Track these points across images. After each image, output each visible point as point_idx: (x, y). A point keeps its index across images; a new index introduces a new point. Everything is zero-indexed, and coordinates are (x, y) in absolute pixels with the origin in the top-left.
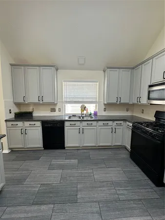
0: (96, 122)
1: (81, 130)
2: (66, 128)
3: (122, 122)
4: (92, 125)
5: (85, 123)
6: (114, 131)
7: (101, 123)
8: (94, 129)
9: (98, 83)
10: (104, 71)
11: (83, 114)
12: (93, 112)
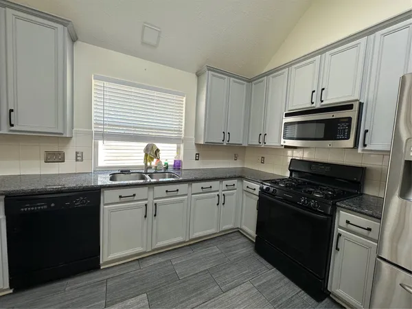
0: (186, 185)
1: (150, 208)
2: (105, 210)
3: (234, 181)
4: (179, 193)
5: (160, 190)
6: (221, 201)
7: (197, 187)
8: (182, 201)
9: (184, 99)
10: (198, 75)
11: (150, 167)
12: (171, 163)
